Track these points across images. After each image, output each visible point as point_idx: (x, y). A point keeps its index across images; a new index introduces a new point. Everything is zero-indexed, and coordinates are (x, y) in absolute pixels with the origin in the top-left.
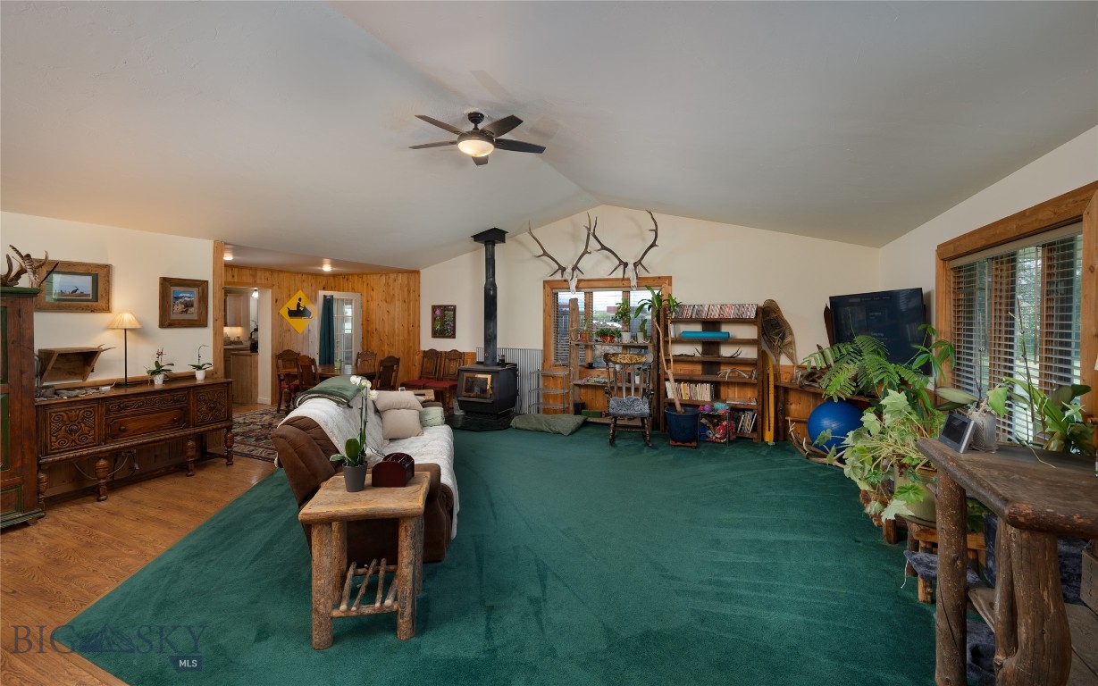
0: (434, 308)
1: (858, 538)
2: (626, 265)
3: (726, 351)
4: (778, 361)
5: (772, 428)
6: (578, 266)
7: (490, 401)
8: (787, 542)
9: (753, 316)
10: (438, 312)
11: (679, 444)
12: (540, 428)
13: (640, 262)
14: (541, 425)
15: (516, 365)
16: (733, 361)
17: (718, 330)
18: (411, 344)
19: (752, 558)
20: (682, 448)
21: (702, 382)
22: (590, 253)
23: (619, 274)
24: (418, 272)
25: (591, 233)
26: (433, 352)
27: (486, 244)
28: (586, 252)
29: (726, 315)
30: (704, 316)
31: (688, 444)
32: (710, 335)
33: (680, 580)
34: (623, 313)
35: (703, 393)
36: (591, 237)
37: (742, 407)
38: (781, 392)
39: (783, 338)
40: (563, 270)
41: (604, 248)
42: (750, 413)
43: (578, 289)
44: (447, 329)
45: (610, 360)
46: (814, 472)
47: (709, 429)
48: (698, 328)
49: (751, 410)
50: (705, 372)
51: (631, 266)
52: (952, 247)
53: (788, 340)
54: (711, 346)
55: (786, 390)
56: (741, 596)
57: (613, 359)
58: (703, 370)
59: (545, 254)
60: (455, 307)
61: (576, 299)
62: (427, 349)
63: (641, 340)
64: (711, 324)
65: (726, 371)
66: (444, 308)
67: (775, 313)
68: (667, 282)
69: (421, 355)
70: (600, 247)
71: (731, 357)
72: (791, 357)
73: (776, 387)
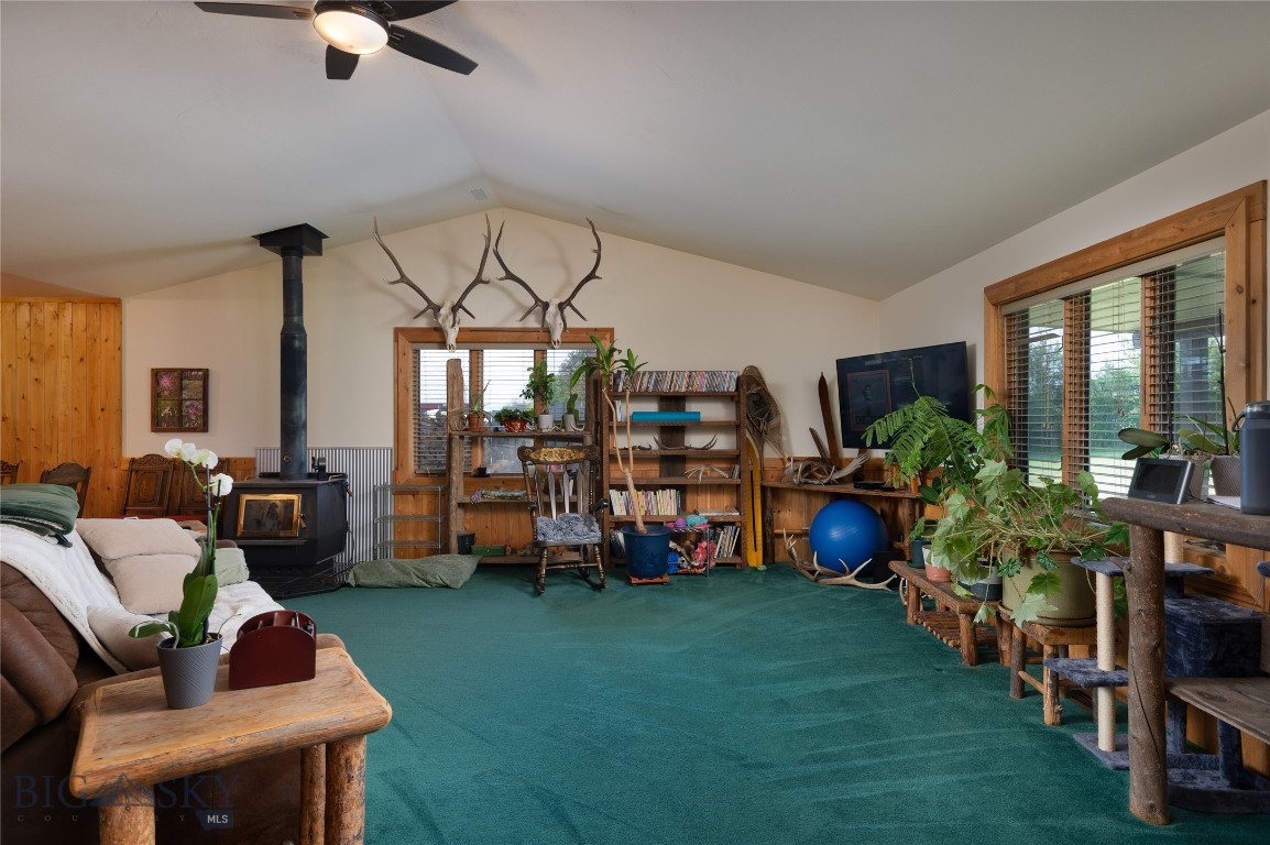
0: (157, 374)
1: (938, 666)
2: (546, 306)
3: (695, 441)
4: (761, 452)
5: (760, 547)
6: (465, 303)
7: (301, 542)
8: (865, 686)
9: (733, 389)
10: (165, 382)
11: (644, 580)
12: (405, 579)
13: (568, 302)
14: (409, 574)
15: (344, 476)
16: (706, 456)
17: (682, 409)
18: (100, 446)
19: (841, 716)
20: (649, 586)
21: (664, 487)
22: (487, 283)
23: (532, 322)
24: (116, 303)
25: (491, 248)
26: (153, 459)
27: (285, 253)
28: (478, 280)
29: (695, 388)
30: (665, 387)
31: (658, 580)
32: (672, 418)
33: (772, 766)
34: (540, 385)
35: (665, 504)
36: (491, 256)
37: (722, 520)
38: (769, 495)
39: (768, 420)
40: (437, 309)
41: (510, 276)
42: (731, 529)
43: (461, 343)
44: (188, 416)
45: (529, 458)
46: (834, 596)
47: (681, 555)
48: (652, 407)
49: (732, 524)
50: (665, 473)
51: (552, 309)
52: (1012, 287)
53: (773, 423)
54: (671, 433)
55: (776, 492)
56: (863, 767)
57: (532, 456)
58: (661, 471)
59: (403, 279)
60: (206, 372)
61: (459, 361)
62: (139, 455)
63: (572, 427)
64: (673, 401)
65: (697, 472)
66: (182, 374)
67: (759, 385)
68: (608, 336)
69: (126, 466)
70: (503, 274)
71: (704, 449)
72: (779, 446)
73: (763, 489)
